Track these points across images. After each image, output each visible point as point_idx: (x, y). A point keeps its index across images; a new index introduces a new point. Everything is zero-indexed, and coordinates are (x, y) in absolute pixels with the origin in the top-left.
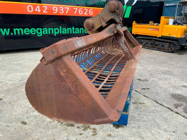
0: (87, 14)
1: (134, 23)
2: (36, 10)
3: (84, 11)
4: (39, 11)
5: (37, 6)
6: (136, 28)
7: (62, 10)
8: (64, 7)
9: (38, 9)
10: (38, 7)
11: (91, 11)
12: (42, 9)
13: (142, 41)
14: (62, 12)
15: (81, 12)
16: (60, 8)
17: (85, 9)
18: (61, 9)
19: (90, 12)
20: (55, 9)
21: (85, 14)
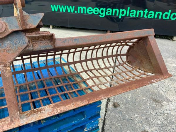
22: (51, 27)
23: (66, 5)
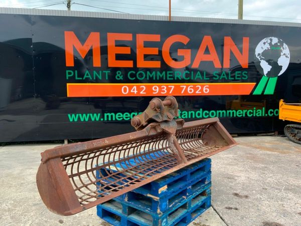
0: (200, 92)
1: (281, 102)
2: (132, 91)
3: (196, 89)
4: (136, 92)
5: (133, 86)
6: (284, 110)
7: (165, 90)
8: (167, 86)
9: (134, 90)
10: (135, 87)
11: (206, 88)
12: (139, 89)
13: (296, 131)
14: (164, 91)
15: (191, 91)
16: (162, 87)
17: (197, 86)
18: (164, 88)
19: (204, 89)
20: (155, 88)
21: (197, 92)
22: (66, 142)
23: (90, 113)
